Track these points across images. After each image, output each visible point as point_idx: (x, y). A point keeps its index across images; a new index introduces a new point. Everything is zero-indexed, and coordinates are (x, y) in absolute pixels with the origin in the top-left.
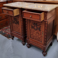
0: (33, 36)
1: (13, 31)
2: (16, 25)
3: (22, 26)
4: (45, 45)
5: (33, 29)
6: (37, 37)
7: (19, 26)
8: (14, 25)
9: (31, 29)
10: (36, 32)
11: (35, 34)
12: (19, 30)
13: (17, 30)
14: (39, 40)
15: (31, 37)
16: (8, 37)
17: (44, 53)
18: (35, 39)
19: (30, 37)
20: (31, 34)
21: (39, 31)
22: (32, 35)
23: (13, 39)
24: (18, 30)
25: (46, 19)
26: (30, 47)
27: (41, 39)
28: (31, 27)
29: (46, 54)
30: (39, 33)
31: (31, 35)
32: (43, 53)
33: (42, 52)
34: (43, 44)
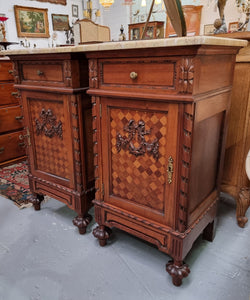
0: (122, 186)
1: (36, 168)
2: (49, 140)
3: (75, 141)
4: (181, 226)
5: (122, 152)
6: (144, 192)
7: (62, 146)
8: (40, 144)
9: (114, 151)
10: (137, 164)
11: (133, 176)
12: (61, 162)
13: (56, 161)
14: (153, 203)
15: (115, 191)
16: (19, 199)
17: (173, 271)
18: (132, 200)
19: (111, 192)
20: (115, 175)
21: (154, 161)
22: (118, 180)
23: (37, 207)
24: (59, 165)
26: (112, 243)
27: (160, 197)
28: (114, 141)
29: (185, 275)
30: (154, 168)
31: (115, 183)
32: (168, 271)
33: (167, 266)
34: (168, 225)
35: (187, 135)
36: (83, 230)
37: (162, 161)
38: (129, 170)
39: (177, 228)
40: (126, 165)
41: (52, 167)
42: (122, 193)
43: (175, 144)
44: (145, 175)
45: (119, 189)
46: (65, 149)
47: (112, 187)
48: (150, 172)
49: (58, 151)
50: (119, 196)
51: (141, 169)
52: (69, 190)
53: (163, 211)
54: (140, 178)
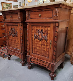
0: (36, 50)
1: (9, 47)
2: (13, 37)
3: (21, 37)
7: (17, 39)
8: (10, 39)
9: (33, 39)
10: (40, 43)
11: (39, 47)
12: (17, 44)
13: (15, 44)
14: (45, 55)
16: (4, 57)
17: (51, 75)
18: (39, 54)
19: (32, 52)
20: (33, 47)
22: (35, 49)
24: (16, 45)
25: (56, 19)
27: (48, 53)
28: (33, 37)
29: (55, 76)
30: (46, 44)
31: (33, 49)
33: (49, 74)
34: (50, 61)
35: (56, 33)
36: (23, 65)
37: (48, 41)
38: (38, 45)
39: (53, 62)
40: (37, 44)
41: (14, 46)
42: (36, 53)
43: (52, 36)
44: (43, 46)
45: (35, 51)
46: (18, 40)
47: (32, 51)
48: (44, 45)
49: (16, 41)
50: (35, 53)
51: (42, 45)
52: (19, 53)
53: (48, 57)
54: (41, 47)
